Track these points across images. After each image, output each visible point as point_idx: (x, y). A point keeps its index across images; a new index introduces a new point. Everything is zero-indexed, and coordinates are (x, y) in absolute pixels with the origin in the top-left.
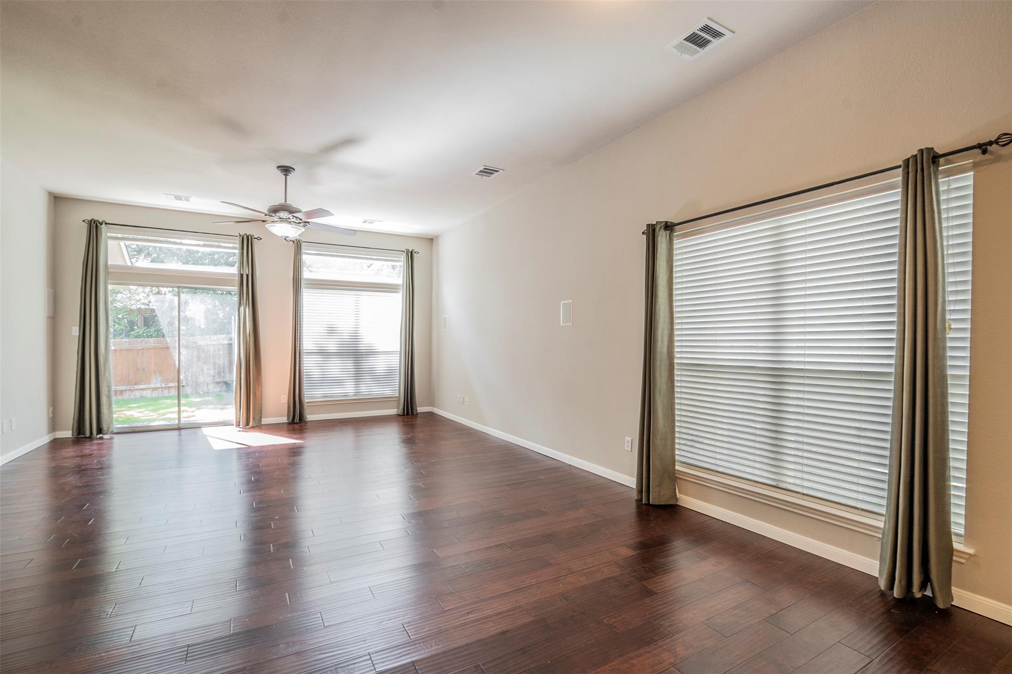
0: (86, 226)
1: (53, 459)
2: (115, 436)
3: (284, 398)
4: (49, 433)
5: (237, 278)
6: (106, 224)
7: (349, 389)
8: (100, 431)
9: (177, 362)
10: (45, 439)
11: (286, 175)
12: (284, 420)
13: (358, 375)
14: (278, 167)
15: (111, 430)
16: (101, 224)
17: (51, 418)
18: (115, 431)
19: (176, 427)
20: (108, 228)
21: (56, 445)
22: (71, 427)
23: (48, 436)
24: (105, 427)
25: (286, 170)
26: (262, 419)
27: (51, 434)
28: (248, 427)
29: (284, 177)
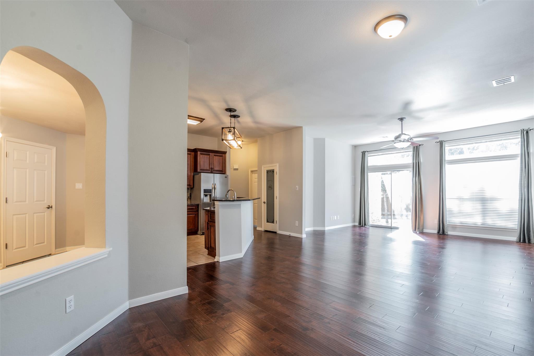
0: (361, 153)
1: (354, 230)
2: (370, 227)
3: (436, 221)
4: (352, 223)
5: (412, 165)
6: (367, 152)
7: (478, 220)
8: (365, 225)
9: (391, 202)
10: (350, 224)
11: (402, 121)
12: (436, 232)
13: (484, 212)
14: (398, 119)
15: (368, 225)
16: (365, 152)
17: (353, 218)
18: (370, 225)
19: (390, 227)
20: (368, 153)
21: (354, 226)
22: (358, 222)
23: (352, 224)
24: (366, 224)
25: (401, 119)
26: (424, 230)
27: (353, 223)
28: (415, 232)
29: (401, 122)
